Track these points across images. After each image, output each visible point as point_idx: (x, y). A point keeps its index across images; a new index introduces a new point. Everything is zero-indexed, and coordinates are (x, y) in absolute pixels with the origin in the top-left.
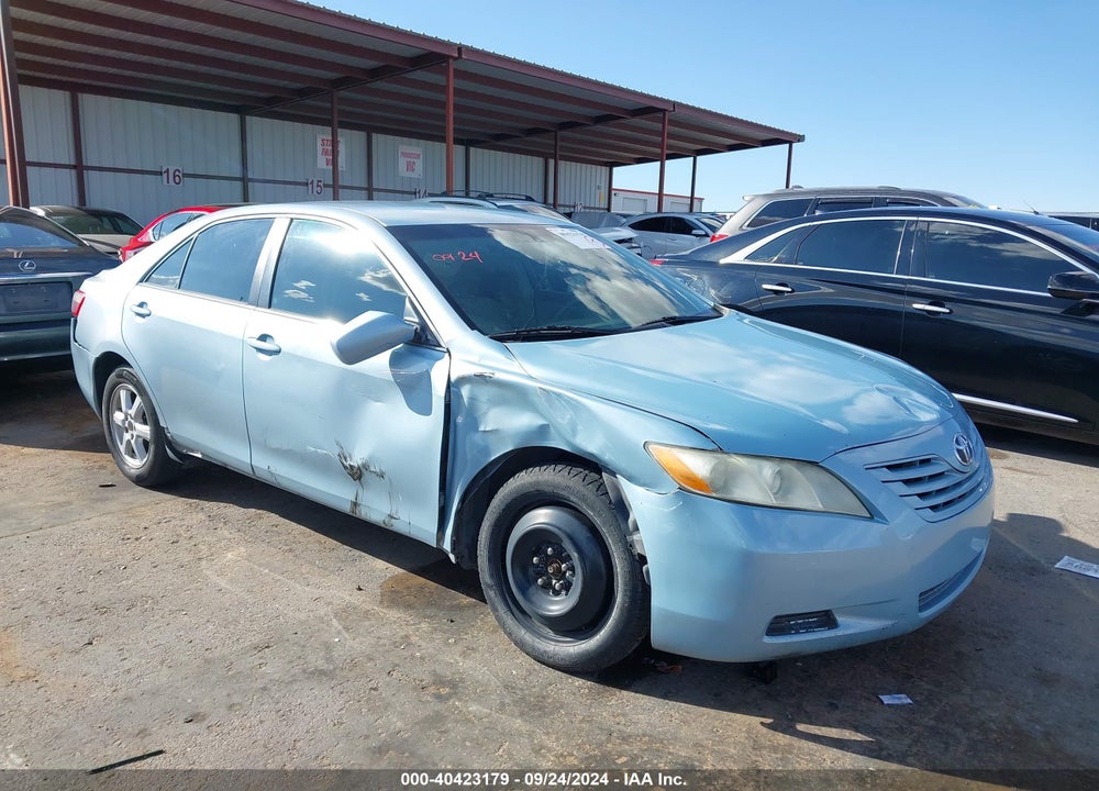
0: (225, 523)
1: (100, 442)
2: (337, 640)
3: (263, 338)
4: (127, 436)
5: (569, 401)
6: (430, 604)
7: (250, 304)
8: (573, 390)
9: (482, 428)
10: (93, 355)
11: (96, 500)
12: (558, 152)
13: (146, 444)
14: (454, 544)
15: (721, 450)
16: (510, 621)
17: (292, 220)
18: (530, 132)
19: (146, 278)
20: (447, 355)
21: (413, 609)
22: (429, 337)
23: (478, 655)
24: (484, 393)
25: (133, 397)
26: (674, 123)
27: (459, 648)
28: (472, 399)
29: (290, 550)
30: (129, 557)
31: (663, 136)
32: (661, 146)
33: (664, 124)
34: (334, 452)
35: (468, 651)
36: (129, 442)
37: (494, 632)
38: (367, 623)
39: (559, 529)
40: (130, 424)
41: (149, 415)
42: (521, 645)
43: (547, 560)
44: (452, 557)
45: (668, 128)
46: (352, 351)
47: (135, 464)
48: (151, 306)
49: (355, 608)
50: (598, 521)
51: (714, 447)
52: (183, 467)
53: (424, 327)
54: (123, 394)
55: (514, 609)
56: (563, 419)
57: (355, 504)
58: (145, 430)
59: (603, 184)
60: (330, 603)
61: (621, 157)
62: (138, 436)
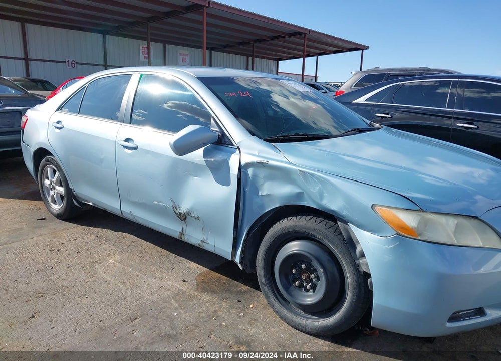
0: (106, 241)
1: (37, 195)
2: (176, 314)
3: (127, 140)
4: (52, 193)
5: (319, 179)
6: (225, 290)
7: (119, 122)
8: (320, 171)
9: (260, 194)
10: (33, 150)
11: (36, 227)
12: (254, 54)
13: (62, 197)
14: (242, 259)
15: (422, 210)
16: (277, 305)
17: (142, 75)
18: (241, 44)
19: (60, 109)
20: (238, 150)
21: (215, 293)
22: (227, 140)
23: (258, 324)
24: (262, 173)
25: (54, 172)
26: (309, 40)
27: (247, 319)
28: (254, 176)
29: (143, 257)
30: (54, 261)
31: (304, 47)
32: (303, 51)
33: (305, 41)
34: (169, 205)
35: (253, 321)
36: (53, 196)
37: (265, 308)
38: (191, 303)
39: (310, 254)
40: (53, 186)
41: (63, 182)
42: (284, 319)
43: (301, 271)
44: (240, 266)
45: (307, 42)
46: (181, 148)
47: (56, 207)
48: (64, 123)
49: (183, 293)
50: (336, 251)
51: (418, 208)
52: (82, 209)
53: (224, 135)
54: (49, 170)
55: (279, 298)
56: (314, 189)
57: (182, 234)
58: (61, 189)
59: (274, 69)
60: (168, 290)
61: (282, 56)
62: (57, 193)
